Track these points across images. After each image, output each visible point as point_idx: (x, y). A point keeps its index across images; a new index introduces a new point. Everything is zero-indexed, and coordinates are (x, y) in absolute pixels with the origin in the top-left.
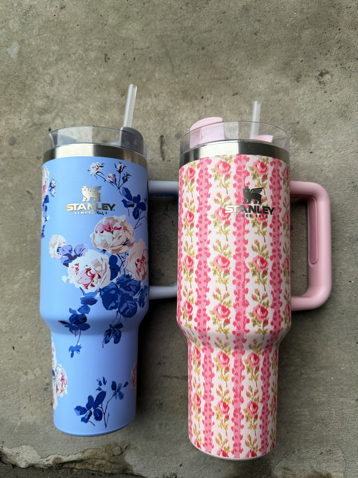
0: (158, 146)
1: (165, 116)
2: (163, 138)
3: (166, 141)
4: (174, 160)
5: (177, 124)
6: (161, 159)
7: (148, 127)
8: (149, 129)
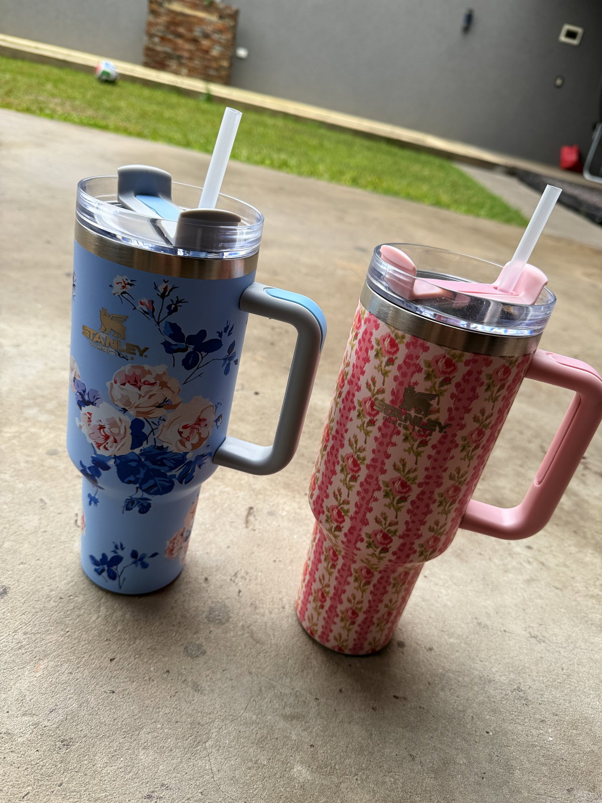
0: (245, 513)
1: (261, 494)
2: (252, 511)
3: (255, 514)
4: (261, 531)
5: (272, 504)
6: (244, 525)
7: (236, 495)
8: (238, 497)
